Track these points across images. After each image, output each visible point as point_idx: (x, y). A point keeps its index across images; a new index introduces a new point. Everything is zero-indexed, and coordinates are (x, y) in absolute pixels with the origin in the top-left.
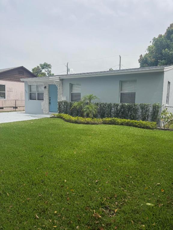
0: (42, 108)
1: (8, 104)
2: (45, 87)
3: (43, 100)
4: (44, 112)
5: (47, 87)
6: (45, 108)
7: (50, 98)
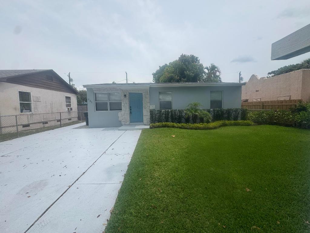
0: (120, 119)
1: (36, 119)
2: (125, 96)
3: (121, 110)
4: (123, 123)
5: (127, 96)
6: (124, 119)
7: (131, 107)
